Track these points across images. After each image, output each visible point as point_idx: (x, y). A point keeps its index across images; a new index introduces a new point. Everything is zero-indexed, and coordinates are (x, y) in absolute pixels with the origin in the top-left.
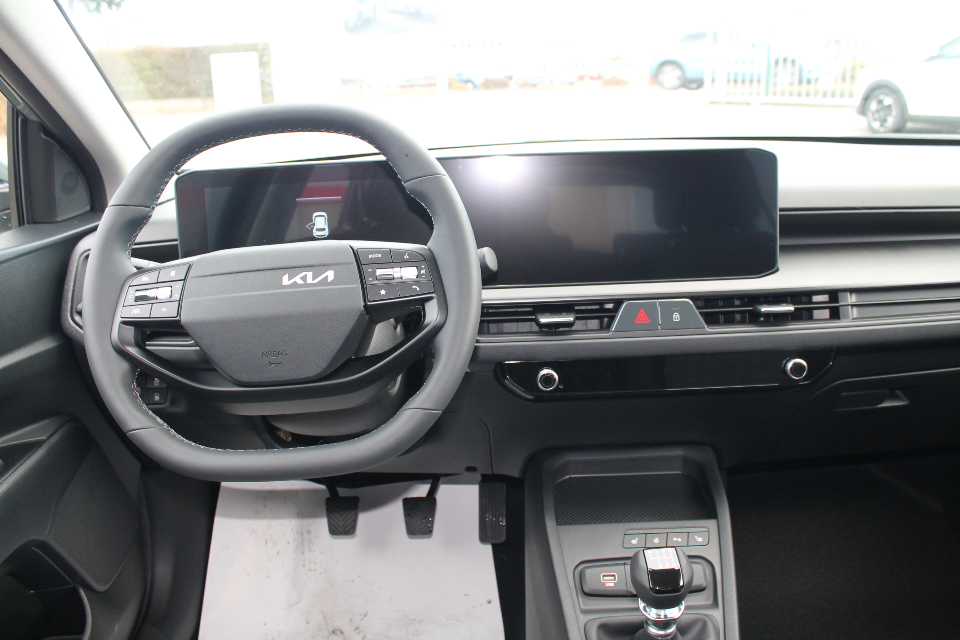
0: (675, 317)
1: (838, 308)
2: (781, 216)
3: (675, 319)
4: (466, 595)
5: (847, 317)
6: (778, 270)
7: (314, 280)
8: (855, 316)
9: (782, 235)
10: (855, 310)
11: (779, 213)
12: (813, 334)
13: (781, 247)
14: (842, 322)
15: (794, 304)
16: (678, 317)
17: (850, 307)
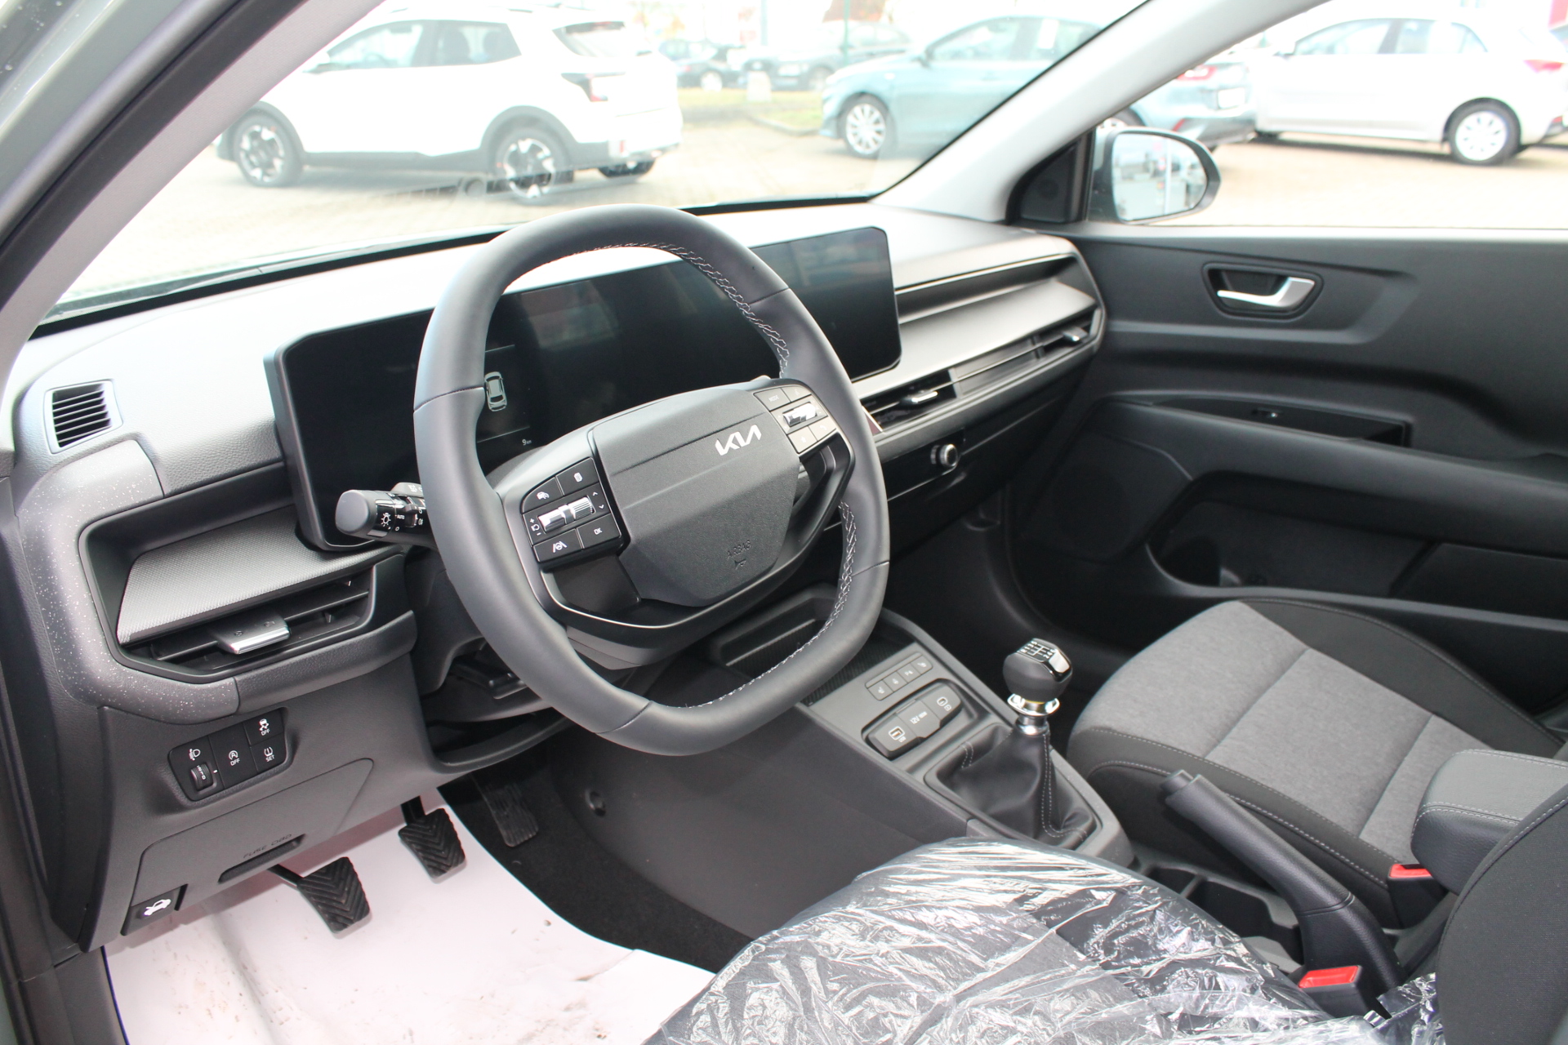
4: (513, 932)
7: (745, 441)
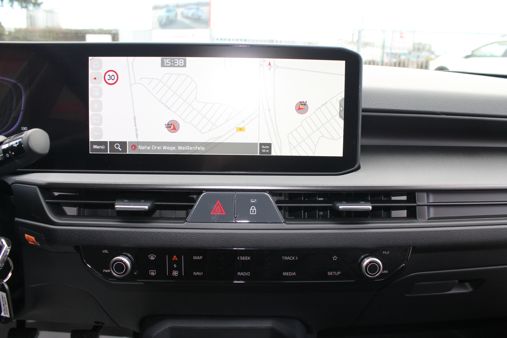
0: (252, 210)
1: (415, 207)
2: (363, 116)
3: (252, 212)
5: (422, 217)
6: (359, 168)
8: (432, 215)
9: (363, 135)
10: (432, 210)
11: (361, 114)
12: (390, 232)
13: (362, 146)
14: (418, 222)
15: (372, 202)
16: (254, 211)
17: (426, 207)
